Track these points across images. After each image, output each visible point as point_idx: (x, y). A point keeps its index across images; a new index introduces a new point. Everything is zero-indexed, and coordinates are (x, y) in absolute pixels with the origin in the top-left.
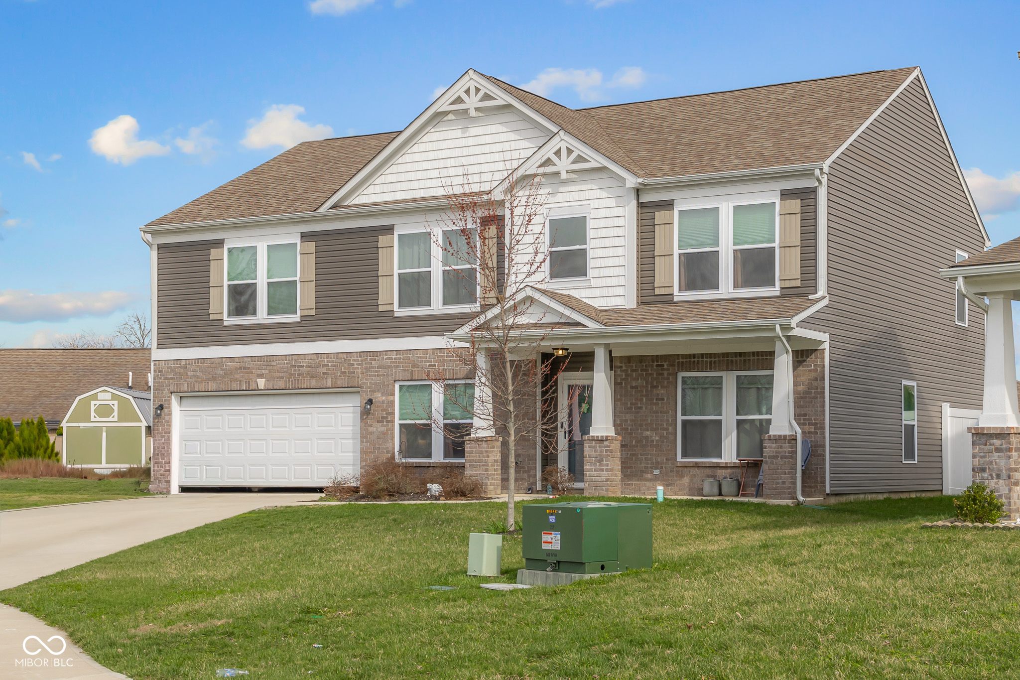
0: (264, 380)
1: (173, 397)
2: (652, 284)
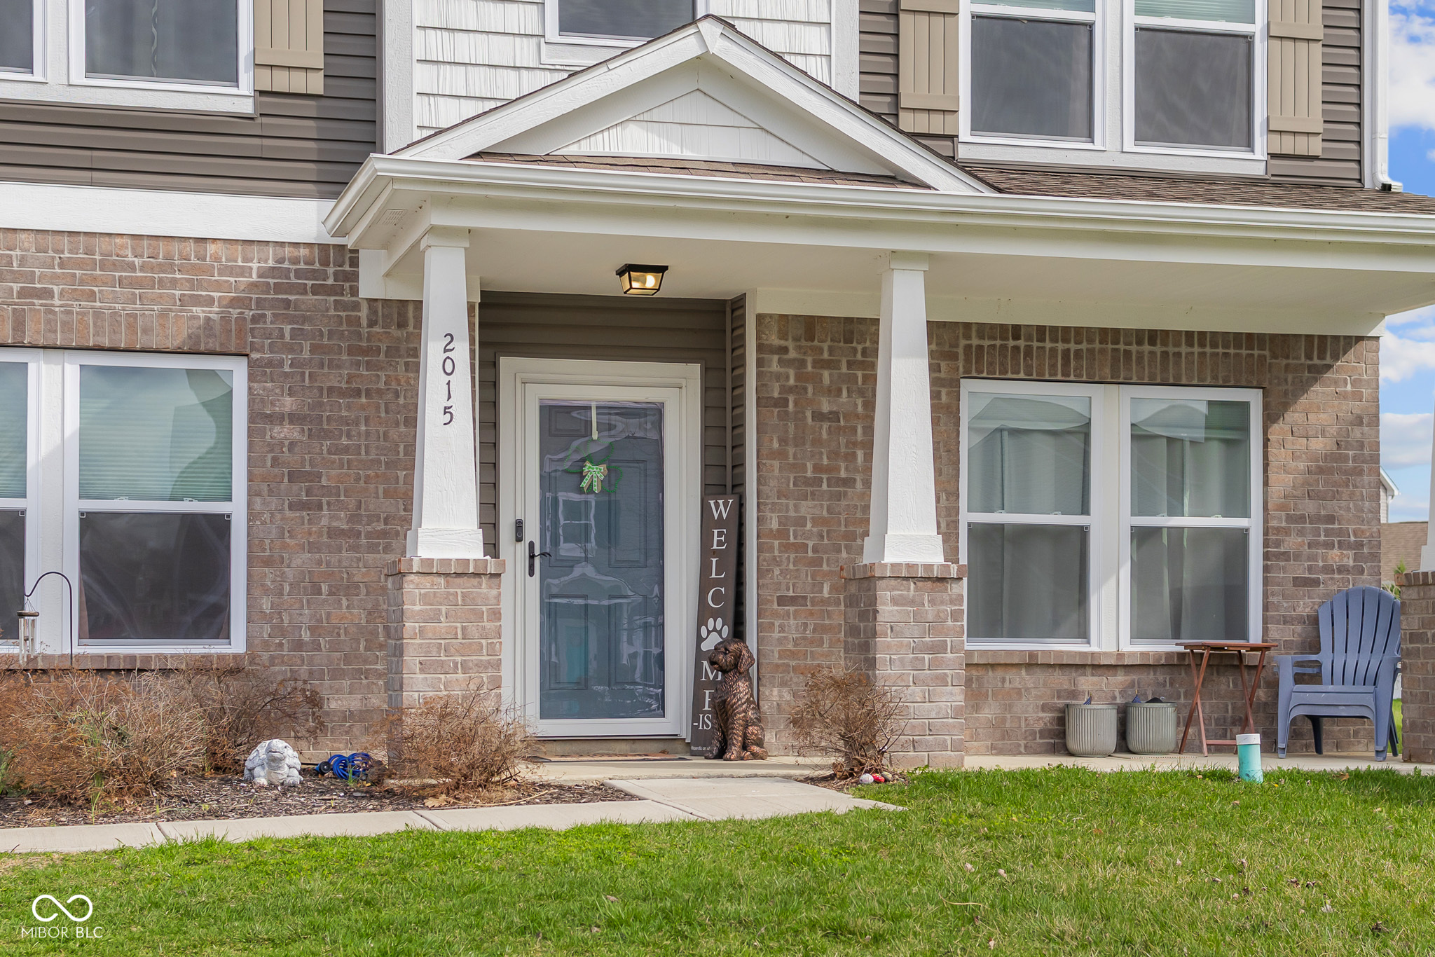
2: (888, 99)
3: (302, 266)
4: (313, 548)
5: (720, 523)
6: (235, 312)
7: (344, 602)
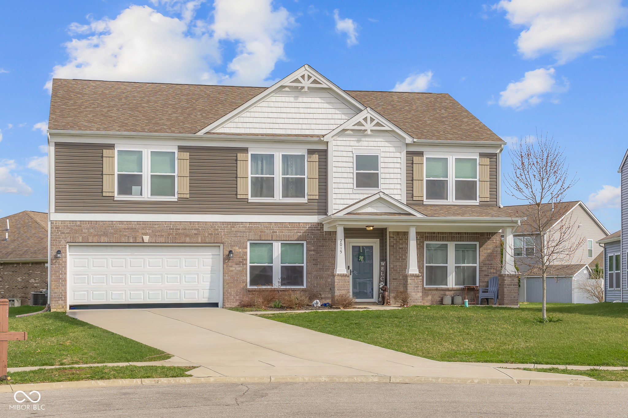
0: (149, 236)
1: (67, 245)
2: (411, 195)
3: (315, 226)
4: (317, 271)
5: (383, 266)
6: (304, 234)
7: (321, 280)
